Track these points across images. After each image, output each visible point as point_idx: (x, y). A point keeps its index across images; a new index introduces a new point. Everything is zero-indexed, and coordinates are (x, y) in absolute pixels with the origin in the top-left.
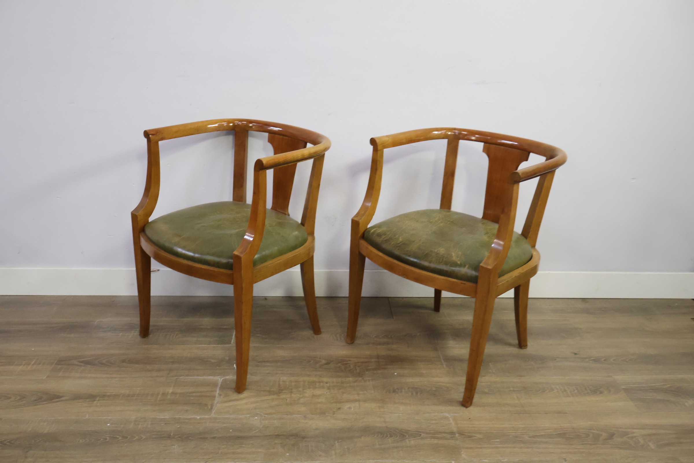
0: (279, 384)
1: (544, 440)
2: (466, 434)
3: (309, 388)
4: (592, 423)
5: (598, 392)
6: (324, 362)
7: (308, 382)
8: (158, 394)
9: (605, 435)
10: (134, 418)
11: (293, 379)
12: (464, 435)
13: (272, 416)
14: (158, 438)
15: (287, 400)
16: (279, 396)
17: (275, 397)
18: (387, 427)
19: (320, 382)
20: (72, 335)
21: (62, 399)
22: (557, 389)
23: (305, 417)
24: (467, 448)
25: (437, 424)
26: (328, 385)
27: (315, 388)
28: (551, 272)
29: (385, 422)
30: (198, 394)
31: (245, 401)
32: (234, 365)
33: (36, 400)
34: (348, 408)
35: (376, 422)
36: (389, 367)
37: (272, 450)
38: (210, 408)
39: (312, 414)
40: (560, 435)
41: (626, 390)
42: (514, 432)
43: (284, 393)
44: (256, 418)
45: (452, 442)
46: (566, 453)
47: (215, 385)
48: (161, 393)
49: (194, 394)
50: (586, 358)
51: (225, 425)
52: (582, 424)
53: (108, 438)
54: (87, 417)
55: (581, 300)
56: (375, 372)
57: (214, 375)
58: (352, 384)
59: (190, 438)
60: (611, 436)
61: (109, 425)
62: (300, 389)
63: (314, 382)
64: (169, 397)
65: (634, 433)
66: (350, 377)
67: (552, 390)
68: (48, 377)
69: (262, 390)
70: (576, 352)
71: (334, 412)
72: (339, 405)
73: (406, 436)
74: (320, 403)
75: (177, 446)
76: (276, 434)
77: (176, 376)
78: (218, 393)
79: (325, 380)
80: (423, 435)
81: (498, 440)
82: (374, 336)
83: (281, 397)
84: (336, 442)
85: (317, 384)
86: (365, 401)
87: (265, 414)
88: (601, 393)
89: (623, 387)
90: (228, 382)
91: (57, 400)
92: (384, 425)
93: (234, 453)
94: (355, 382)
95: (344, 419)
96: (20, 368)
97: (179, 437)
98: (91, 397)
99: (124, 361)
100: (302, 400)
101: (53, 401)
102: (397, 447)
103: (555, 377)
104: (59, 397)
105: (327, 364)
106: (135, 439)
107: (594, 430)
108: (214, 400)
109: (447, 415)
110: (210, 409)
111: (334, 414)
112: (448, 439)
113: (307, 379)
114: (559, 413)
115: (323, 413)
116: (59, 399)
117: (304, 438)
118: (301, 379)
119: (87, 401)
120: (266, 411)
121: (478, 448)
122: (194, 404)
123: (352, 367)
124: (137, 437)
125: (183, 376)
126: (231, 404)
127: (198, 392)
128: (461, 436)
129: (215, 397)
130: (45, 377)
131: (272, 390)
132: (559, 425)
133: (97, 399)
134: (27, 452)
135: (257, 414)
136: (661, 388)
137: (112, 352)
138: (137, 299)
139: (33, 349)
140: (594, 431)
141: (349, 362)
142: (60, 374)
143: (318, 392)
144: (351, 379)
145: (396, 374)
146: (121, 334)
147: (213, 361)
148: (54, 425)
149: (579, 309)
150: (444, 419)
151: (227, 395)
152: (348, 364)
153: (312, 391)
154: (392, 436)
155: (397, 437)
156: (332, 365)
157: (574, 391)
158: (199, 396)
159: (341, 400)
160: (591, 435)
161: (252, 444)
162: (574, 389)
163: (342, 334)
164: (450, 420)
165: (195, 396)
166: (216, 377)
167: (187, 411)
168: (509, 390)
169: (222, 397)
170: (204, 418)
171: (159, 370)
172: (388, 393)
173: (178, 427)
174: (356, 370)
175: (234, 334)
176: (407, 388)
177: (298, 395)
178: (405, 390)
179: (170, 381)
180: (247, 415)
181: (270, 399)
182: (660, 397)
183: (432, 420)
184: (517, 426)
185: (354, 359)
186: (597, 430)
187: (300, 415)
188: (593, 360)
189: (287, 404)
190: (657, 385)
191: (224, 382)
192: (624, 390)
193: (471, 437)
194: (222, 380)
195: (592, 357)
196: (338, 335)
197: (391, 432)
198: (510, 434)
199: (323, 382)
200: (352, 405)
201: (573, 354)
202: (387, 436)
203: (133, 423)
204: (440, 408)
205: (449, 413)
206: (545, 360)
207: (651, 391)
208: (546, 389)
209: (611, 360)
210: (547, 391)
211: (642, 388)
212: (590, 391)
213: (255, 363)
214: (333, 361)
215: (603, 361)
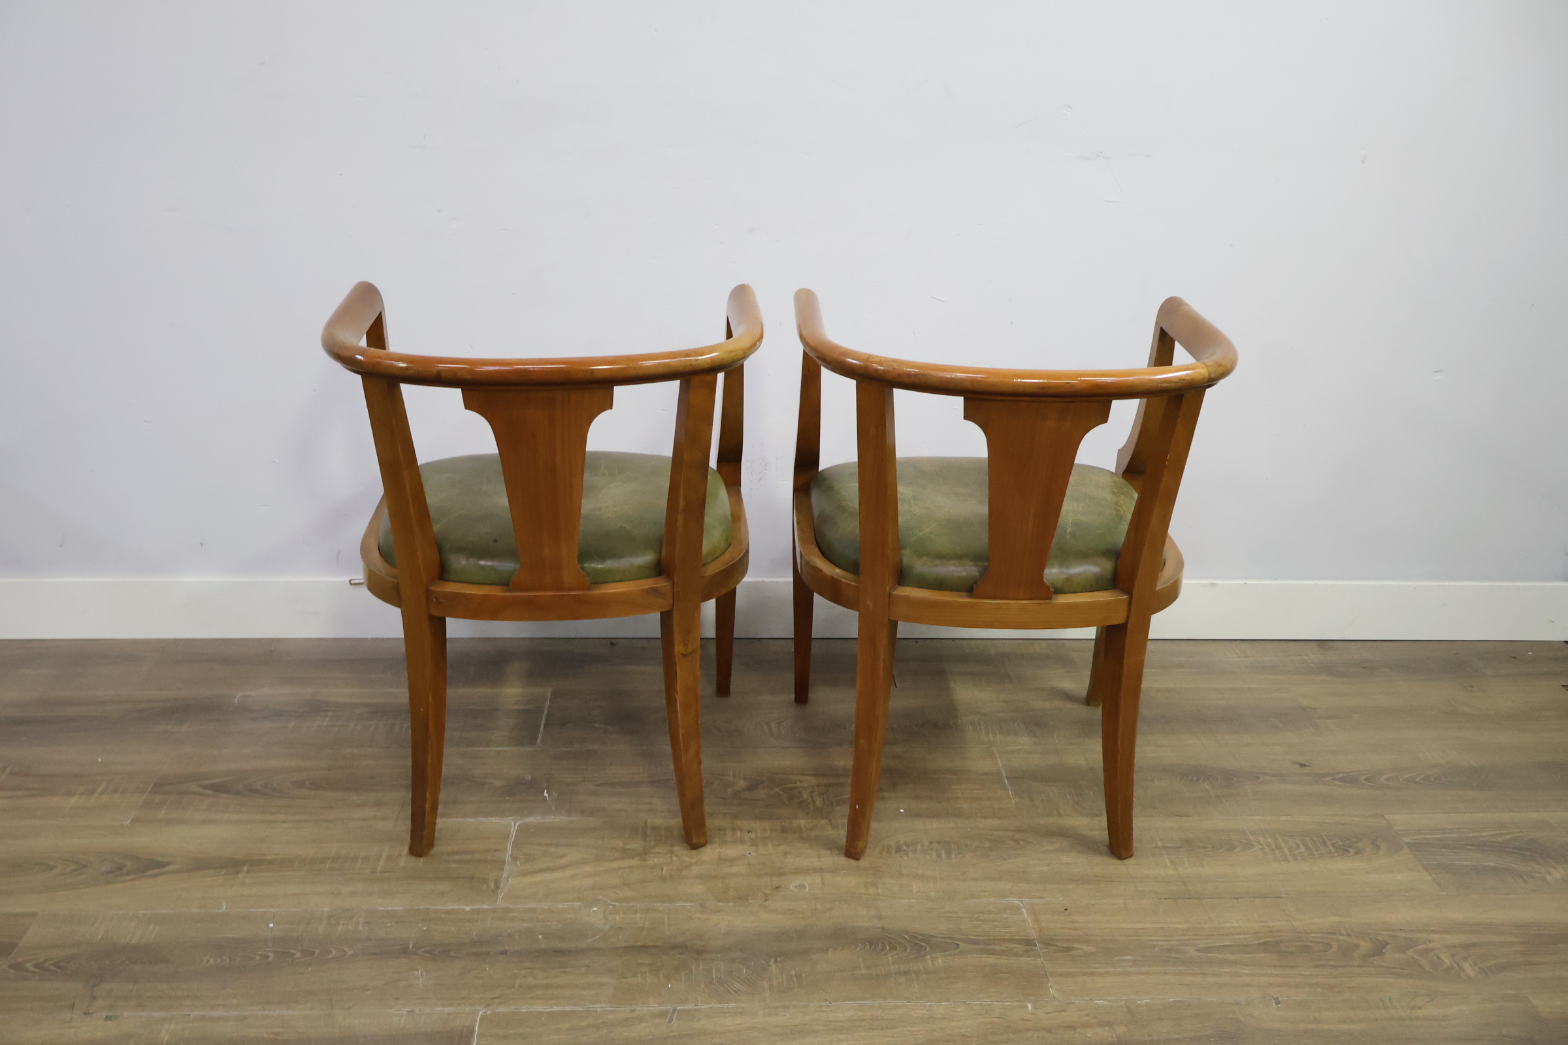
0: (645, 835)
1: (1230, 956)
2: (1058, 944)
3: (712, 843)
4: (1337, 919)
5: (1352, 851)
6: (742, 784)
8: (378, 857)
9: (1365, 946)
10: (326, 909)
12: (1052, 945)
13: (631, 905)
14: (377, 954)
15: (663, 869)
16: (644, 860)
17: (635, 862)
18: (883, 928)
19: (734, 830)
20: (185, 727)
21: (167, 869)
22: (1260, 844)
23: (701, 905)
24: (1060, 975)
25: (994, 921)
26: (753, 835)
27: (725, 842)
28: (1249, 582)
29: (879, 918)
30: (468, 857)
31: (569, 872)
32: (543, 792)
33: (110, 872)
34: (796, 887)
35: (861, 918)
36: (887, 795)
37: (631, 980)
38: (492, 886)
39: (719, 901)
40: (1265, 947)
42: (1164, 938)
43: (656, 853)
44: (595, 909)
45: (1027, 962)
46: (1280, 985)
47: (503, 836)
48: (384, 855)
49: (457, 857)
50: (1328, 775)
51: (526, 925)
52: (1315, 921)
53: (270, 954)
54: (224, 908)
55: (1315, 643)
57: (502, 814)
58: (804, 834)
59: (451, 954)
60: (1379, 948)
61: (271, 925)
63: (721, 830)
64: (402, 863)
65: (1430, 941)
66: (800, 819)
67: (1249, 846)
68: (135, 820)
69: (607, 848)
70: (1303, 762)
71: (766, 895)
72: (776, 881)
73: (926, 948)
74: (737, 875)
75: (422, 972)
76: (640, 944)
78: (511, 854)
79: (746, 824)
80: (962, 945)
81: (1129, 957)
83: (650, 862)
84: (772, 961)
85: (729, 833)
86: (834, 871)
87: (616, 900)
88: (1359, 852)
89: (1407, 840)
90: (532, 830)
91: (156, 871)
92: (877, 924)
93: (548, 987)
94: (812, 828)
95: (790, 910)
96: (74, 800)
97: (429, 952)
98: (232, 865)
99: (300, 785)
100: (695, 870)
101: (150, 873)
102: (906, 973)
103: (1255, 817)
104: (162, 865)
105: (751, 788)
106: (331, 956)
107: (1341, 934)
108: (503, 869)
109: (1017, 902)
110: (493, 890)
111: (767, 900)
112: (1016, 955)
114: (1264, 896)
115: (742, 898)
116: (161, 870)
117: (700, 952)
119: (222, 873)
120: (617, 894)
121: (1084, 974)
122: (458, 878)
124: (334, 953)
126: (539, 878)
127: (465, 852)
128: (1046, 948)
129: (504, 862)
130: (129, 822)
131: (628, 847)
132: (1264, 924)
133: (245, 868)
134: (95, 986)
135: (598, 900)
136: (1491, 842)
137: (274, 763)
138: (326, 644)
140: (1341, 938)
141: (798, 784)
142: (162, 814)
143: (730, 851)
144: (803, 822)
145: (902, 811)
146: (293, 723)
147: (498, 783)
148: (151, 927)
149: (1312, 665)
150: (1009, 911)
151: (529, 859)
152: (797, 788)
153: (718, 850)
154: (895, 949)
155: (906, 950)
156: (761, 793)
157: (1298, 847)
158: (469, 861)
159: (781, 869)
160: (1335, 946)
161: (588, 966)
162: (1297, 845)
163: (783, 722)
164: (1022, 913)
165: (461, 862)
166: (505, 818)
167: (443, 894)
168: (1154, 846)
169: (518, 863)
170: (479, 909)
171: (379, 804)
172: (885, 853)
173: (425, 928)
174: (814, 802)
175: (543, 722)
176: (926, 843)
177: (687, 859)
178: (922, 846)
179: (403, 827)
180: (575, 904)
181: (624, 868)
182: (1490, 861)
183: (983, 913)
184: (1171, 926)
185: (809, 778)
186: (1349, 935)
187: (692, 901)
188: (1343, 780)
189: (663, 879)
190: (1484, 834)
191: (522, 830)
192: (1409, 845)
193: (1069, 949)
194: (519, 825)
195: (1339, 773)
196: (773, 726)
197: (892, 938)
198: (1155, 943)
199: (741, 830)
200: (807, 880)
201: (1297, 766)
202: (884, 948)
203: (324, 922)
204: (1003, 886)
205: (1019, 898)
206: (1235, 779)
207: (1469, 847)
208: (1236, 844)
209: (1382, 780)
210: (1239, 849)
211: (1450, 842)
212: (1335, 847)
213: (594, 788)
214: (763, 782)
215: (1364, 782)
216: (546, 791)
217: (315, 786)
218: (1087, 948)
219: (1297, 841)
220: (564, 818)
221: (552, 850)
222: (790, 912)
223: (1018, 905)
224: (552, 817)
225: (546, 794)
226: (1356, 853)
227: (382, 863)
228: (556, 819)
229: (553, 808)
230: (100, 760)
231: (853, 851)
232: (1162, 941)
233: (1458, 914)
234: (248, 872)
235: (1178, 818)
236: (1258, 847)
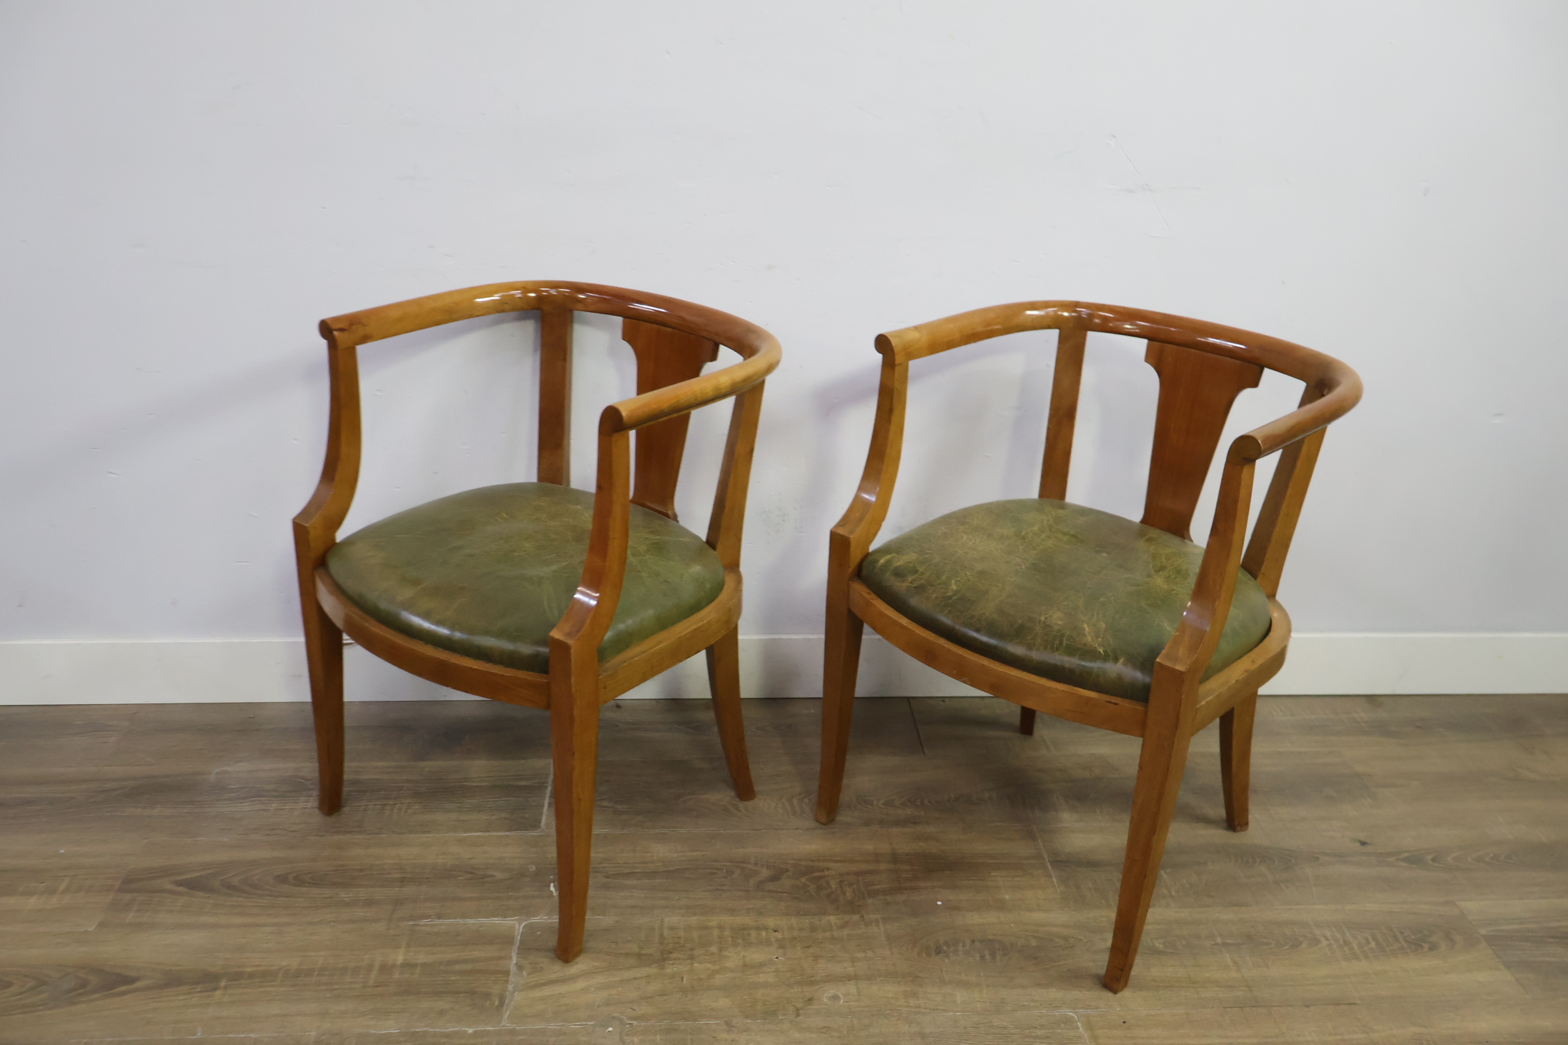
0: (661, 935)
3: (735, 945)
4: (1417, 1030)
5: (1426, 946)
6: (765, 873)
7: (732, 929)
8: (370, 968)
10: (313, 1033)
11: (693, 920)
13: (649, 1023)
15: (683, 978)
17: (653, 970)
19: (758, 929)
20: (155, 812)
21: (138, 984)
23: (727, 1023)
25: (1047, 1037)
26: (779, 935)
27: (748, 944)
29: (922, 1035)
30: (468, 967)
31: (580, 984)
32: (549, 886)
33: (72, 990)
34: (829, 998)
35: (903, 1036)
36: (922, 884)
38: (497, 1003)
39: (747, 1017)
41: (1492, 940)
43: (675, 959)
44: (610, 1029)
47: (507, 940)
48: (377, 966)
49: (457, 967)
50: (1390, 854)
54: (199, 1034)
55: (1364, 699)
56: (889, 898)
57: (504, 913)
58: (836, 934)
62: (714, 949)
63: (744, 928)
64: (396, 976)
66: (830, 915)
67: (1315, 941)
68: (101, 925)
69: (621, 954)
70: (1363, 839)
71: (798, 1010)
72: (808, 991)
74: (765, 985)
77: (411, 918)
78: (516, 964)
79: (771, 922)
82: (882, 802)
83: (669, 970)
85: (753, 933)
86: (870, 978)
87: (633, 1018)
88: (1433, 947)
89: (1483, 932)
90: (539, 933)
91: (123, 988)
94: (844, 926)
95: (825, 1027)
96: (33, 902)
98: (207, 980)
99: (282, 879)
100: (719, 980)
101: (116, 991)
103: (1319, 907)
104: (130, 980)
105: (775, 878)
108: (507, 981)
109: (1070, 1013)
110: (497, 1007)
111: (798, 1015)
113: (726, 919)
115: (770, 1013)
116: (129, 987)
118: (714, 921)
119: (198, 990)
120: (634, 1010)
122: (459, 992)
123: (833, 885)
125: (428, 917)
126: (547, 991)
127: (466, 961)
129: (508, 972)
130: (93, 928)
131: (644, 952)
132: (1339, 1037)
133: (223, 983)
135: (614, 1017)
137: (253, 854)
138: (310, 708)
139: (62, 851)
141: (826, 873)
142: (130, 917)
143: (756, 955)
144: (833, 919)
145: (939, 903)
146: (274, 805)
147: (499, 875)
149: (1363, 724)
150: (1062, 1025)
151: (536, 968)
152: (824, 877)
153: (743, 953)
156: (786, 883)
157: (1368, 943)
158: (469, 972)
159: (813, 977)
162: (1367, 940)
164: (1077, 1027)
165: (462, 973)
166: (509, 918)
167: (442, 1013)
168: (1213, 943)
169: (524, 973)
170: (483, 1031)
171: (370, 902)
172: (924, 955)
174: (844, 893)
175: (546, 801)
176: (968, 943)
177: (708, 965)
178: (964, 946)
180: (589, 1023)
181: (642, 978)
183: (1036, 1028)
184: (1240, 1040)
185: (837, 865)
187: (717, 1018)
188: (1406, 860)
189: (684, 991)
191: (527, 933)
192: (1486, 938)
194: (524, 927)
195: (1402, 852)
196: (795, 802)
199: (766, 929)
200: (840, 990)
201: (1358, 844)
204: (1052, 994)
205: (1074, 1009)
206: (1293, 860)
207: (1551, 940)
208: (1301, 939)
209: (1449, 859)
210: (1304, 945)
211: (1530, 934)
212: (1406, 941)
213: (604, 880)
214: (787, 870)
215: (1430, 862)
216: (552, 884)
217: (299, 880)
219: (1367, 936)
222: (824, 1030)
223: (1072, 1017)
225: (552, 888)
226: (1431, 949)
227: (374, 975)
233: (1546, 1021)
234: (226, 988)
235: (1236, 908)
236: (1325, 943)
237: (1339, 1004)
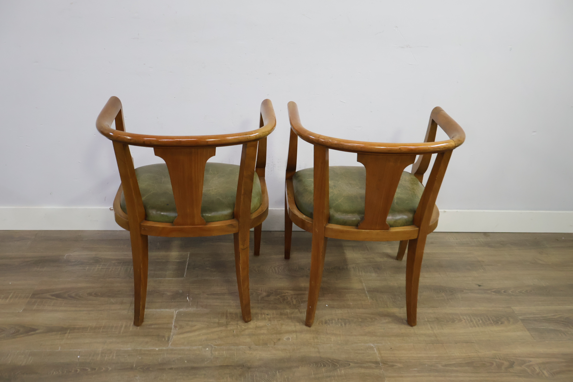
0: (227, 316)
1: (455, 368)
2: (389, 364)
3: (253, 319)
4: (495, 352)
5: (500, 322)
6: (264, 294)
8: (121, 326)
9: (506, 364)
10: (101, 350)
12: (387, 364)
13: (221, 347)
14: (121, 369)
15: (234, 331)
16: (227, 327)
17: (223, 328)
18: (320, 357)
19: (261, 314)
20: (45, 269)
21: (37, 331)
22: (465, 320)
23: (249, 348)
24: (390, 377)
25: (363, 353)
26: (269, 316)
27: (258, 319)
28: (458, 211)
29: (319, 352)
30: (156, 326)
31: (197, 333)
33: (14, 333)
34: (286, 339)
35: (312, 352)
36: (321, 298)
38: (167, 339)
39: (256, 345)
40: (468, 364)
41: (523, 320)
43: (232, 324)
44: (207, 349)
45: (377, 371)
47: (171, 317)
48: (124, 326)
50: (489, 290)
51: (180, 356)
52: (487, 353)
53: (78, 370)
54: (59, 349)
55: (483, 233)
57: (170, 307)
58: (289, 316)
59: (150, 369)
60: (512, 365)
61: (79, 357)
63: (256, 314)
64: (131, 329)
65: (530, 361)
66: (287, 309)
67: (460, 320)
68: (25, 310)
69: (212, 322)
70: (479, 284)
71: (275, 343)
72: (279, 336)
73: (337, 366)
74: (263, 334)
75: (139, 377)
76: (225, 364)
78: (174, 326)
79: (266, 312)
80: (351, 364)
81: (416, 369)
83: (229, 328)
84: (277, 372)
85: (259, 315)
86: (301, 332)
87: (216, 345)
89: (520, 318)
90: (182, 314)
91: (32, 333)
92: (318, 355)
94: (292, 313)
95: (284, 349)
97: (141, 368)
98: (62, 330)
99: (90, 294)
100: (247, 332)
101: (30, 334)
102: (330, 377)
103: (462, 308)
104: (34, 330)
105: (268, 296)
106: (102, 370)
107: (497, 359)
108: (171, 332)
109: (372, 345)
110: (167, 341)
111: (275, 345)
112: (372, 368)
115: (265, 344)
116: (34, 332)
117: (249, 368)
119: (59, 334)
120: (216, 342)
121: (399, 377)
122: (153, 335)
123: (289, 298)
124: (104, 369)
126: (185, 335)
127: (156, 324)
128: (384, 365)
129: (171, 329)
130: (21, 311)
131: (220, 322)
132: (467, 354)
133: (68, 332)
135: (209, 345)
136: (552, 318)
137: (80, 285)
140: (497, 360)
141: (286, 294)
142: (35, 307)
143: (260, 323)
144: (288, 311)
145: (327, 305)
146: (87, 267)
147: (169, 294)
148: (30, 357)
149: (482, 243)
150: (369, 349)
151: (181, 327)
152: (286, 296)
153: (256, 323)
154: (325, 366)
155: (330, 366)
156: (272, 298)
157: (479, 321)
158: (157, 328)
159: (280, 331)
160: (495, 364)
161: (205, 375)
163: (280, 267)
164: (374, 350)
165: (154, 328)
166: (172, 309)
167: (147, 343)
168: (424, 320)
169: (177, 329)
170: (162, 349)
171: (122, 303)
172: (321, 324)
173: (140, 358)
174: (293, 302)
175: (186, 267)
176: (336, 320)
177: (243, 327)
178: (335, 321)
179: (131, 313)
180: (200, 347)
181: (219, 331)
182: (551, 327)
183: (359, 350)
184: (432, 355)
185: (290, 291)
186: (500, 359)
187: (246, 345)
188: (494, 292)
189: (234, 336)
190: (549, 315)
191: (179, 314)
192: (521, 320)
193: (393, 366)
194: (177, 312)
195: (493, 289)
196: (276, 269)
197: (324, 362)
198: (426, 363)
199: (264, 314)
200: (290, 336)
201: (478, 286)
202: (321, 366)
203: (100, 355)
204: (366, 338)
205: (373, 343)
206: (454, 291)
207: (544, 321)
208: (455, 319)
209: (510, 292)
210: (456, 322)
211: (537, 319)
212: (493, 321)
213: (206, 296)
214: (273, 293)
215: (503, 293)
216: (188, 297)
217: (96, 295)
218: (399, 365)
219: (479, 319)
220: (195, 309)
221: (190, 323)
224: (190, 309)
225: (188, 299)
226: (501, 323)
227: (123, 329)
228: (191, 310)
229: (191, 305)
230: (10, 283)
231: (308, 323)
232: (428, 362)
233: (541, 350)
234: (69, 333)
235: (433, 308)
236: (464, 321)
237: (467, 343)
